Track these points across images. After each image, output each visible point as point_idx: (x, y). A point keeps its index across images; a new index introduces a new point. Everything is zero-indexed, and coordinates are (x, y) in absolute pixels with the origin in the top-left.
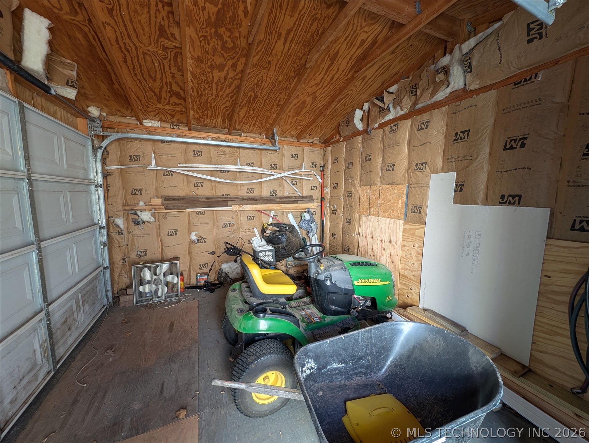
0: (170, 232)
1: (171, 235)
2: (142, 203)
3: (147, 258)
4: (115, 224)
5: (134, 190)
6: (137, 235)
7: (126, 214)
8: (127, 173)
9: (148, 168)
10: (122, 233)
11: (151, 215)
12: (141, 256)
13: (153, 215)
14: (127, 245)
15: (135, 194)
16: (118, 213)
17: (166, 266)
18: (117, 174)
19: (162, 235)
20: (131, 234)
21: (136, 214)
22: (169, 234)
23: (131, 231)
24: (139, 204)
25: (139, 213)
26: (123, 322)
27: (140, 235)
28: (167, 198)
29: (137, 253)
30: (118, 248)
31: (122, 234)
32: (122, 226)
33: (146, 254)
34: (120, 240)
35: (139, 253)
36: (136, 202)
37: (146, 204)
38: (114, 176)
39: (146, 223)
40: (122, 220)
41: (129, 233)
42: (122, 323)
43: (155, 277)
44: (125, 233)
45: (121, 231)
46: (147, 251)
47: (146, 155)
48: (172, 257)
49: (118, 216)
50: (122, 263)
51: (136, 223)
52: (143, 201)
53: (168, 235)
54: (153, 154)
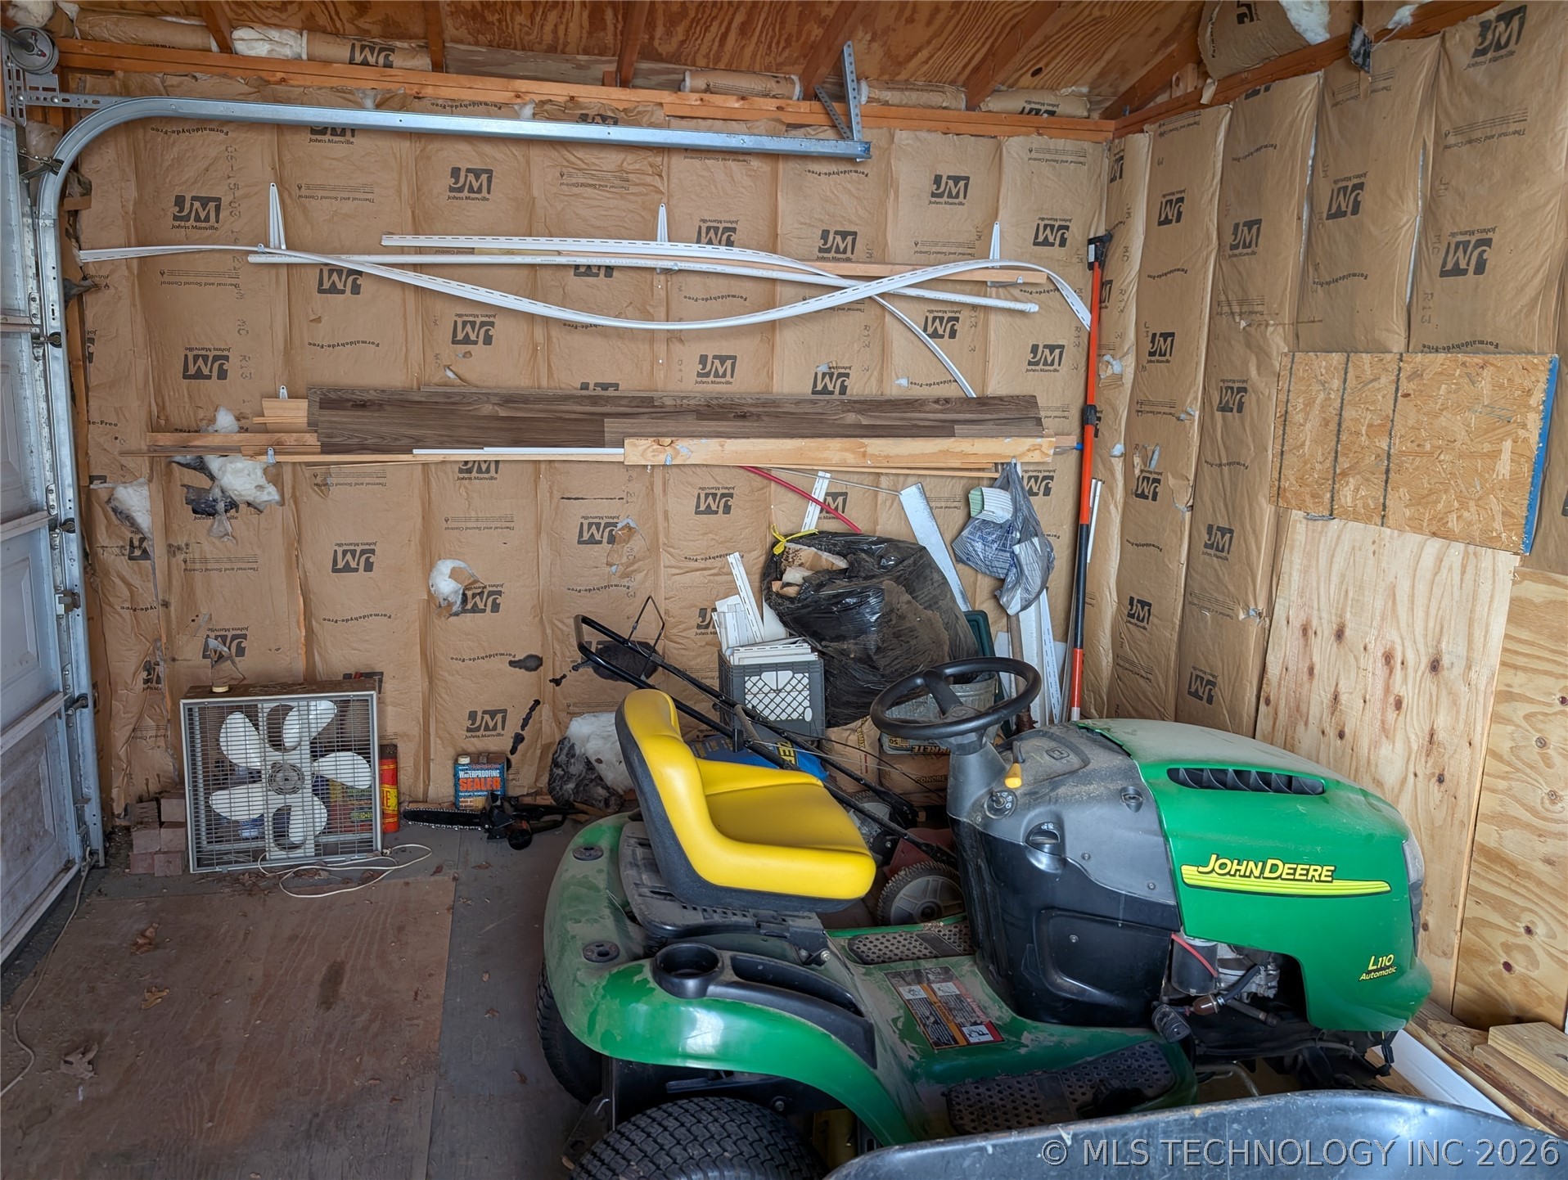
0: (345, 553)
1: (347, 568)
2: (225, 420)
3: (248, 665)
4: (114, 510)
5: (196, 358)
6: (205, 560)
7: (162, 467)
8: (166, 278)
9: (252, 259)
10: (145, 551)
11: (265, 471)
12: (221, 656)
13: (274, 475)
14: (166, 604)
15: (199, 375)
16: (129, 462)
17: (323, 709)
18: (122, 284)
19: (309, 565)
20: (180, 557)
21: (201, 467)
22: (340, 565)
23: (181, 542)
24: (213, 420)
25: (214, 463)
26: (140, 941)
27: (218, 561)
28: (333, 396)
29: (206, 645)
30: (127, 614)
31: (145, 555)
32: (144, 520)
33: (241, 651)
34: (136, 581)
35: (213, 643)
36: (201, 413)
37: (244, 423)
38: (112, 291)
39: (243, 507)
40: (145, 491)
41: (172, 550)
42: (136, 943)
43: (275, 756)
44: (158, 550)
45: (142, 540)
46: (244, 637)
47: (246, 196)
48: (352, 671)
49: (127, 476)
50: (146, 681)
51: (203, 508)
52: (229, 410)
53: (335, 570)
54: (274, 191)
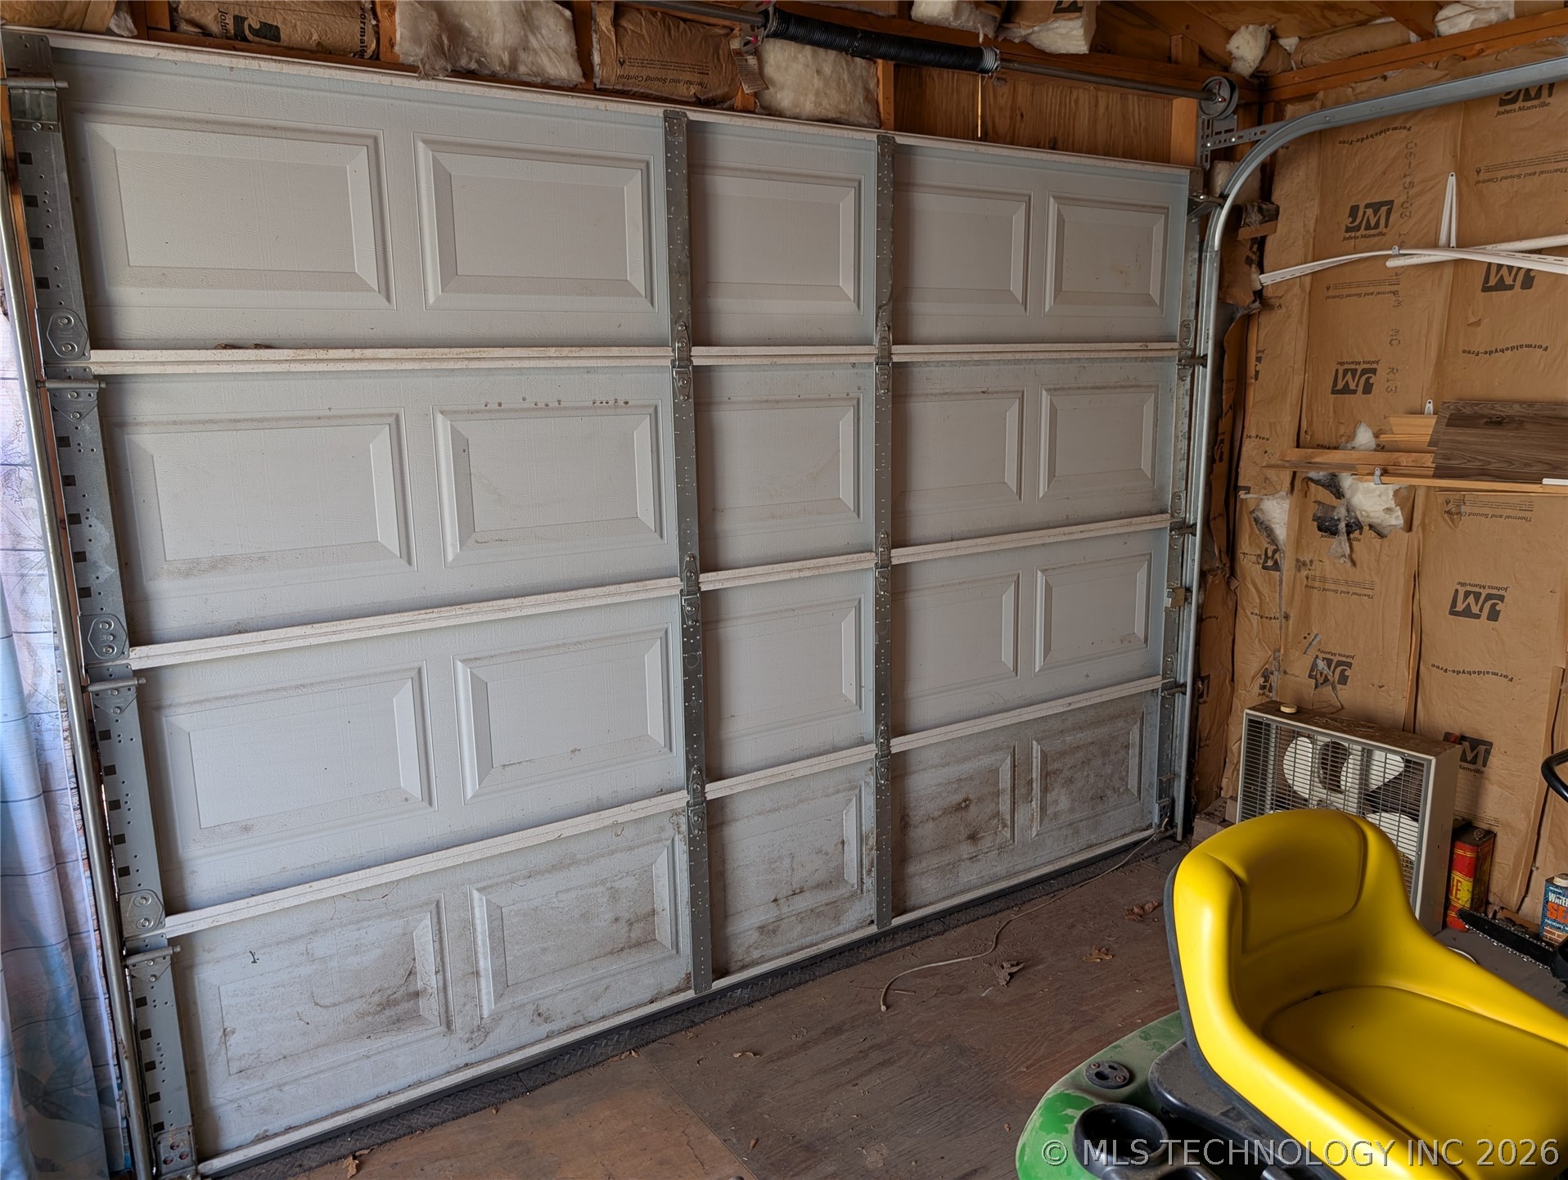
0: (1467, 594)
1: (1467, 613)
2: (1364, 437)
3: (1349, 696)
4: (1256, 520)
5: (1346, 372)
6: (1324, 579)
7: (1298, 484)
8: (1331, 293)
9: (1390, 263)
10: (1276, 562)
11: (1396, 493)
12: (1326, 680)
14: (1287, 617)
15: (1346, 390)
16: (1271, 474)
18: (1294, 307)
19: (1425, 602)
20: (1304, 573)
22: (1460, 607)
24: (1352, 436)
25: (1347, 481)
27: (1336, 582)
29: (1314, 666)
30: (1255, 620)
31: (1276, 567)
32: (1281, 532)
33: (1343, 679)
34: (1265, 591)
35: (1321, 665)
36: (1342, 430)
37: (1384, 438)
39: (1366, 528)
45: (1275, 552)
46: (1349, 665)
50: (1263, 687)
51: (1327, 527)
53: (1453, 612)
54: (1452, 181)
